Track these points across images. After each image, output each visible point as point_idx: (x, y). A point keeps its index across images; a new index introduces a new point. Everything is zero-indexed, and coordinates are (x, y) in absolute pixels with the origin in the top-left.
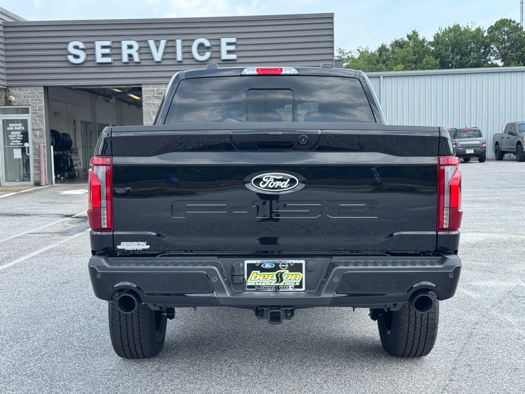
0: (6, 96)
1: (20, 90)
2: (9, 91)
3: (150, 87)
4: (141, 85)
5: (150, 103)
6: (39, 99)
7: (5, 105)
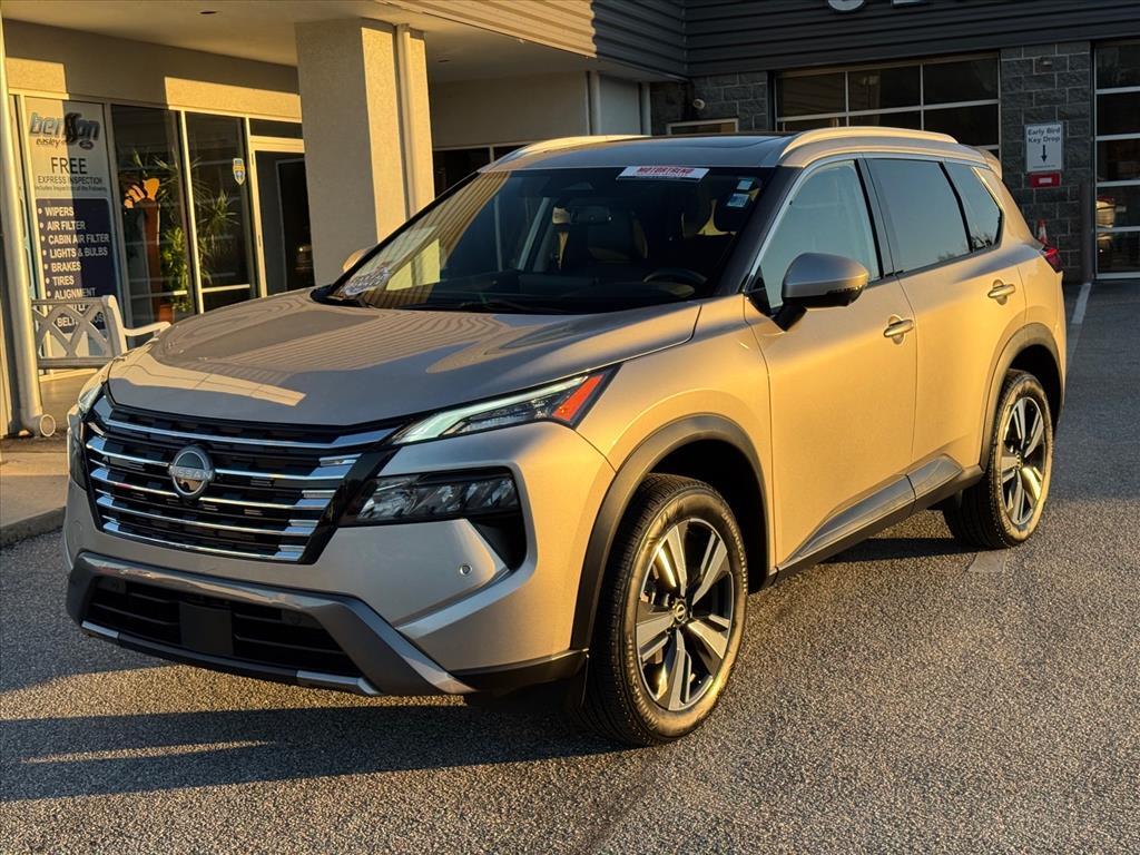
0: (686, 97)
1: (718, 84)
2: (693, 87)
3: (1019, 55)
4: (998, 50)
5: (1020, 94)
6: (757, 102)
7: (684, 120)
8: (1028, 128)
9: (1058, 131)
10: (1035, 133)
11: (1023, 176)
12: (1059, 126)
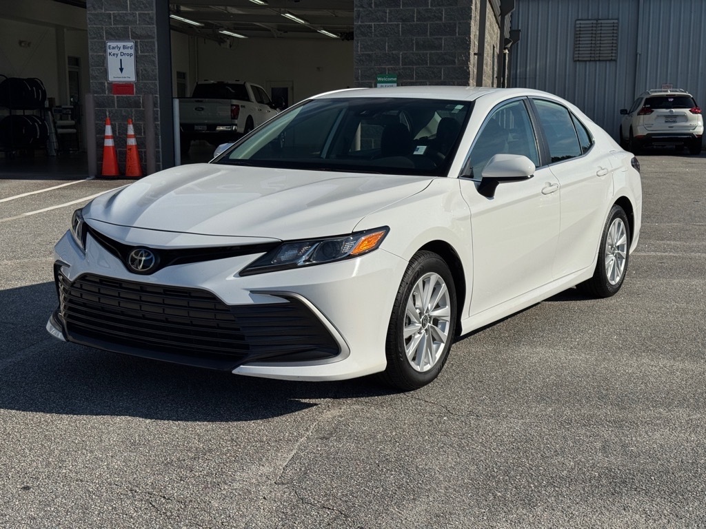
5: (102, 14)
8: (109, 44)
9: (131, 48)
10: (114, 48)
11: (106, 84)
12: (131, 44)
